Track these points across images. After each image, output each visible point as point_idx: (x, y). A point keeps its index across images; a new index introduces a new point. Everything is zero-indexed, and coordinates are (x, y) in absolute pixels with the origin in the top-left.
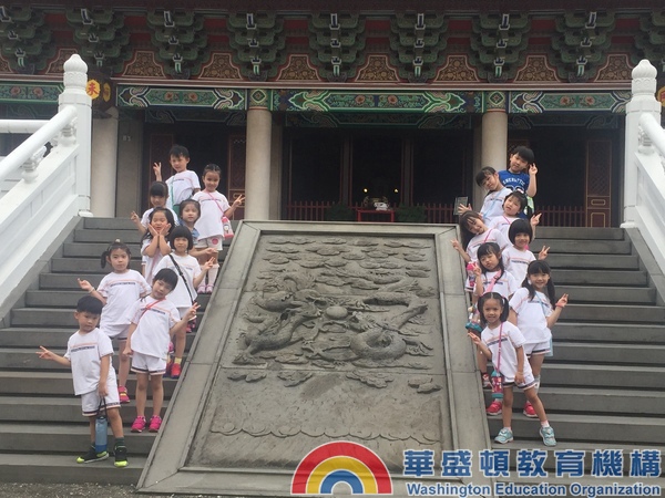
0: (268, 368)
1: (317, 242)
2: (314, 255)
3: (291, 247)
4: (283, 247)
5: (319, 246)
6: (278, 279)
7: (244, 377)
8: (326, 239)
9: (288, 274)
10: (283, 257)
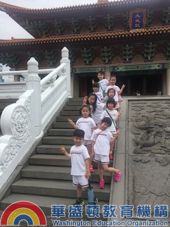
0: (149, 156)
1: (149, 103)
2: (150, 107)
3: (141, 105)
4: (137, 105)
5: (150, 104)
6: (140, 116)
7: (141, 160)
8: (152, 102)
9: (143, 115)
10: (139, 109)
